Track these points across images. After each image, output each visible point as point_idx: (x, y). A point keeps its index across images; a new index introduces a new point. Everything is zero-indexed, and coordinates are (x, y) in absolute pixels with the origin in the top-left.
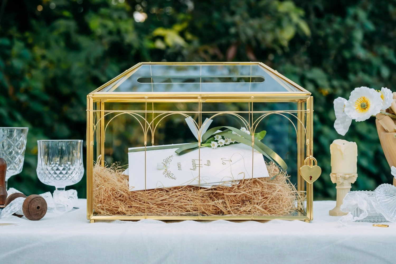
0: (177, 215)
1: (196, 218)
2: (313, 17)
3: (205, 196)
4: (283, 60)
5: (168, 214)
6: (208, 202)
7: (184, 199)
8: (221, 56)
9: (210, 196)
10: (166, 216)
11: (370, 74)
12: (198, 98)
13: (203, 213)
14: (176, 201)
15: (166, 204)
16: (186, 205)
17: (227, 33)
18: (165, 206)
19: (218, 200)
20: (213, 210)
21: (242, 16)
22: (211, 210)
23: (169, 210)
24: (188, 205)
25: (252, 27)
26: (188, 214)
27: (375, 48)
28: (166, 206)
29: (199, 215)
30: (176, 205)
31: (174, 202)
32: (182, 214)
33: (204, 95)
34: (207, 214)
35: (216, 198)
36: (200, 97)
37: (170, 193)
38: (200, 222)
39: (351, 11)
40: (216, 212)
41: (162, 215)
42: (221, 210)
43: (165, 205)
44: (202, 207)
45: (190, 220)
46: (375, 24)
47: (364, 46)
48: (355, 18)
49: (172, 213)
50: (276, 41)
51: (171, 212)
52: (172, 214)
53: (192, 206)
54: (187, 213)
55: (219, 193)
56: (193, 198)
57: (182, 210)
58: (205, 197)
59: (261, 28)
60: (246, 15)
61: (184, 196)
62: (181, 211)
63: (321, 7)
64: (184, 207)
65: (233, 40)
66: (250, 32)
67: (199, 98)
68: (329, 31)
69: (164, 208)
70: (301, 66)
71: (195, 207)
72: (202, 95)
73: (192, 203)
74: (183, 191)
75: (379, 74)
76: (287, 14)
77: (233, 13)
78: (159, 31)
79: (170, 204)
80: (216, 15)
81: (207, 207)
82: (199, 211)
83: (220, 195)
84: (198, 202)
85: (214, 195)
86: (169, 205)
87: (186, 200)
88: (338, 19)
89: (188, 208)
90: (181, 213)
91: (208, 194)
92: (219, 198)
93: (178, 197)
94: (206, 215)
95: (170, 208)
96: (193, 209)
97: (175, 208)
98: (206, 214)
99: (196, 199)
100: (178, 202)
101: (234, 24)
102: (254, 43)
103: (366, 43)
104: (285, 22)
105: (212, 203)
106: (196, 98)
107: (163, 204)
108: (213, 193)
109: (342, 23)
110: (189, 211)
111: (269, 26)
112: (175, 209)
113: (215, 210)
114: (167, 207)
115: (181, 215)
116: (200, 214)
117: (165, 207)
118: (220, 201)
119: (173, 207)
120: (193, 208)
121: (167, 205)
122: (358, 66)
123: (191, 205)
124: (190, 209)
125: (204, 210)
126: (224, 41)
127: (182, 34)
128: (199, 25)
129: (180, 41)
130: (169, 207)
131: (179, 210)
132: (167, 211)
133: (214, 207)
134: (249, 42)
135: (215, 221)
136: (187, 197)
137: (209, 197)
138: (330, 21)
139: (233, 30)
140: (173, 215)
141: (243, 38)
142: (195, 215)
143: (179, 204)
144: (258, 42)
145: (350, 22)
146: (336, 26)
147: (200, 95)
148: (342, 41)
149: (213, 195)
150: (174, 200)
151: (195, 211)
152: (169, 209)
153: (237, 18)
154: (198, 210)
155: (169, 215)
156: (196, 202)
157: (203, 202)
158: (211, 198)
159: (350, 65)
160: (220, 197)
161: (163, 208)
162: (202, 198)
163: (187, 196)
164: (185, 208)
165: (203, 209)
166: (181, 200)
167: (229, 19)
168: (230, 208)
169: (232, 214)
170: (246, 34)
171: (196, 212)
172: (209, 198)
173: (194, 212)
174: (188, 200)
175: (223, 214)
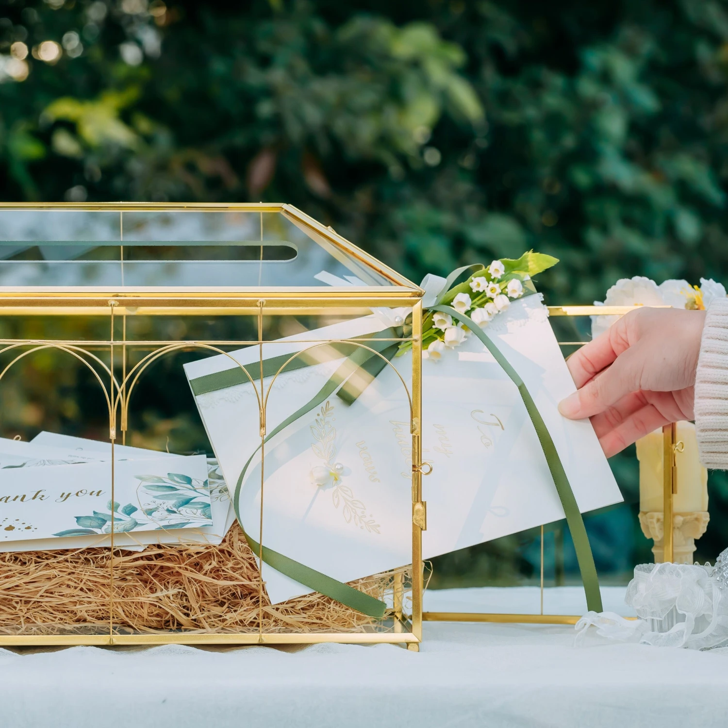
0: (50, 630)
1: (103, 640)
2: (490, 75)
3: (129, 578)
4: (407, 191)
5: (23, 629)
6: (138, 595)
7: (68, 586)
8: (233, 182)
9: (145, 577)
10: (19, 634)
11: (646, 232)
12: (110, 304)
13: (124, 627)
14: (46, 592)
15: (18, 599)
16: (75, 603)
17: (249, 118)
18: (15, 605)
19: (167, 588)
20: (151, 616)
21: (290, 69)
22: (145, 616)
23: (28, 618)
24: (81, 604)
25: (318, 101)
26: (81, 627)
27: (660, 159)
28: (18, 606)
29: (111, 630)
30: (47, 604)
31: (40, 594)
32: (65, 630)
33: (127, 294)
34: (134, 629)
35: (160, 581)
36: (116, 300)
37: (31, 570)
38: (116, 651)
39: (594, 58)
40: (159, 621)
41: (9, 631)
42: (172, 616)
43: (17, 603)
44: (120, 610)
45: (87, 646)
46: (661, 93)
47: (628, 156)
48: (606, 78)
49: (34, 626)
50: (385, 140)
51: (34, 622)
52: (34, 629)
53: (93, 607)
54: (78, 625)
55: (169, 568)
56: (96, 582)
57: (64, 617)
58: (130, 581)
59: (344, 106)
60: (302, 66)
61: (69, 577)
62: (61, 619)
63: (510, 45)
64: (68, 609)
65: (267, 137)
66: (313, 115)
67: (113, 302)
68: (531, 112)
69: (13, 611)
70: (457, 209)
71: (100, 610)
72: (120, 294)
73: (92, 597)
74: (67, 564)
75: (671, 229)
76: (416, 64)
77: (265, 62)
78: (64, 108)
79: (30, 601)
80: (218, 66)
81: (134, 609)
82: (111, 621)
83: (171, 574)
84: (108, 596)
85: (154, 571)
86: (27, 602)
87: (76, 588)
88: (557, 81)
89: (82, 610)
90: (61, 626)
91: (137, 571)
92: (168, 583)
93: (54, 581)
94: (131, 630)
95: (31, 612)
96: (96, 614)
97: (45, 611)
98: (132, 627)
99: (103, 585)
100: (52, 593)
101: (269, 92)
102: (324, 146)
103: (634, 144)
104: (410, 87)
105: (147, 598)
106: (104, 303)
107: (12, 600)
108: (151, 568)
109: (571, 94)
110: (85, 621)
111: (366, 97)
112: (46, 614)
113: (158, 615)
114: (21, 608)
115: (62, 632)
116: (115, 628)
117: (15, 608)
118: (172, 591)
119: (39, 609)
120: (93, 611)
121: (23, 602)
122: (612, 211)
123: (90, 603)
124: (86, 615)
125: (125, 616)
126: (239, 139)
127: (126, 116)
128: (171, 93)
129: (120, 134)
130: (28, 609)
131: (55, 617)
132: (22, 620)
133: (153, 608)
134: (310, 142)
135: (157, 648)
136: (79, 582)
137: (141, 580)
138: (536, 86)
139: (265, 109)
140: (40, 632)
141: (294, 131)
142: (100, 632)
143: (55, 601)
144: (336, 144)
145: (588, 88)
146: (553, 101)
147: (113, 296)
148: (569, 141)
149: (152, 574)
150: (40, 590)
151: (102, 619)
152: (28, 615)
153: (277, 76)
154: (108, 618)
155: (28, 632)
156: (103, 594)
157: (123, 594)
158: (145, 582)
159: (591, 207)
160: (173, 578)
161: (10, 611)
162: (120, 583)
163: (78, 579)
164: (72, 612)
165: (123, 614)
166: (59, 590)
167: (254, 77)
168: (199, 612)
169: (203, 628)
170: (301, 119)
171: (104, 621)
172: (141, 583)
173: (99, 624)
174: (82, 589)
175: (180, 627)
